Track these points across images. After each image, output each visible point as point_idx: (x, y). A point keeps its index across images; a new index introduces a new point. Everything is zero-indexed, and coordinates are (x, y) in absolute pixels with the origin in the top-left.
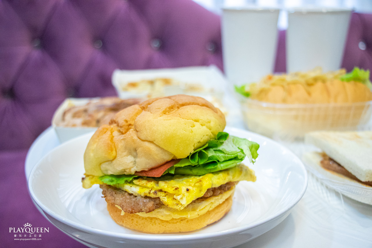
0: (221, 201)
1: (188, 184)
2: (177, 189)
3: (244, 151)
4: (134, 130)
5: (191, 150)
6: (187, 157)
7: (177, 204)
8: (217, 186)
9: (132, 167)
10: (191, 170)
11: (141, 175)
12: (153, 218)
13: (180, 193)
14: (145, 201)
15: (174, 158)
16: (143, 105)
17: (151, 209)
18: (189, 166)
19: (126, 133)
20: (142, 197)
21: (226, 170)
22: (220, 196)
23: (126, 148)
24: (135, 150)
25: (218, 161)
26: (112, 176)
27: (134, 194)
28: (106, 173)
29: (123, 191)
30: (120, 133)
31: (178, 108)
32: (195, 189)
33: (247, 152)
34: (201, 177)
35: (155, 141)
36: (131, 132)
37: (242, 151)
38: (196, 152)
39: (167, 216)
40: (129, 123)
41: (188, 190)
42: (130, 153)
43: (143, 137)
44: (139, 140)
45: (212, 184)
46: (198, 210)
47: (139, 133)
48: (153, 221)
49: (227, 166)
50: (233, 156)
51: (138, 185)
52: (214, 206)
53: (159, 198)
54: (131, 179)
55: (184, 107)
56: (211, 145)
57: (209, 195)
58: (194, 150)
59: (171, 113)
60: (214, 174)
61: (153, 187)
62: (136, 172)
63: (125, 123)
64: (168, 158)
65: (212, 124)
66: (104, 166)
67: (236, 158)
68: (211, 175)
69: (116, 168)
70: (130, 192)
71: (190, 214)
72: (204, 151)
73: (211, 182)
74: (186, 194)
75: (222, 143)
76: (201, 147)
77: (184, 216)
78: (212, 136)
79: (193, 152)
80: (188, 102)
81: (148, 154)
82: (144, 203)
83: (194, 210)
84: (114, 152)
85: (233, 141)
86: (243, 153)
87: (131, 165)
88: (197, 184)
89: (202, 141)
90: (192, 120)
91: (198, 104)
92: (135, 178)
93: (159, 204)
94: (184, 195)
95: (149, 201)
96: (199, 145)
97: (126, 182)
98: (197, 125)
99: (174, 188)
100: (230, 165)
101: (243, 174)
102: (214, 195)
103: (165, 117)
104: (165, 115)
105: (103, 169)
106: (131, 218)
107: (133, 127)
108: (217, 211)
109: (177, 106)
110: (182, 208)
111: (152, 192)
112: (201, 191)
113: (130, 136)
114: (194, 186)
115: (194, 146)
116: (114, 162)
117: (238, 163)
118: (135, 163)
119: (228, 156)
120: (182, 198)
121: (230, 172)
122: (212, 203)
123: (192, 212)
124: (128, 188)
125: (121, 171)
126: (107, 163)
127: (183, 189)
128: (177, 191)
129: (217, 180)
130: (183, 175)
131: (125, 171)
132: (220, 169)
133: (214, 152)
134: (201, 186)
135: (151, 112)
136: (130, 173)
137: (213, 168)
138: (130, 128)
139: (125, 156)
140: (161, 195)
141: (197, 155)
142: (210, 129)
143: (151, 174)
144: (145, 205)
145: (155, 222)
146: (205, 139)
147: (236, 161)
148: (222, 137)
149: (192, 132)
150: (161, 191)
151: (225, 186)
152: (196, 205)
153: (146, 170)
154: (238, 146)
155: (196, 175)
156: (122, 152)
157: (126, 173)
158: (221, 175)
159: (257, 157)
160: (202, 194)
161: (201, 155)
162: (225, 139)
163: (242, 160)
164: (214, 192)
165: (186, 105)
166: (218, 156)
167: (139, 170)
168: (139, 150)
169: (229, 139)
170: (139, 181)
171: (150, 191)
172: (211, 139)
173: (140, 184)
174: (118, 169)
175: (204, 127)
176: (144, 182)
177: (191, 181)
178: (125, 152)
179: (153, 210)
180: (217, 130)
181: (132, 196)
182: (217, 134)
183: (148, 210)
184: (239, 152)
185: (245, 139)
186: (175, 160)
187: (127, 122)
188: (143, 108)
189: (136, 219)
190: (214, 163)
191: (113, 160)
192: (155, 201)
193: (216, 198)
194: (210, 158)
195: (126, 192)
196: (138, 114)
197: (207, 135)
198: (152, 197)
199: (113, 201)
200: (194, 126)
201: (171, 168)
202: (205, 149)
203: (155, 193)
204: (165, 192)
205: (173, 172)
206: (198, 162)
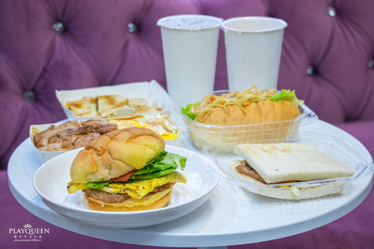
0: (163, 195)
1: (143, 184)
2: (137, 187)
3: (177, 163)
4: (108, 153)
5: (144, 164)
6: (142, 168)
7: (138, 196)
8: (161, 185)
9: (108, 176)
10: (144, 176)
11: (114, 181)
12: (122, 207)
13: (139, 190)
14: (118, 196)
15: (134, 169)
16: (111, 136)
17: (122, 200)
18: (143, 174)
19: (102, 155)
20: (115, 194)
21: (166, 175)
22: (163, 192)
23: (103, 165)
24: (110, 165)
25: (161, 170)
26: (95, 182)
27: (110, 193)
28: (90, 181)
29: (102, 191)
30: (98, 155)
31: (135, 138)
32: (148, 187)
33: (178, 164)
34: (150, 180)
35: (123, 159)
36: (106, 154)
37: (175, 163)
38: (147, 165)
39: (131, 204)
40: (104, 149)
41: (143, 188)
42: (106, 168)
43: (115, 157)
44: (112, 159)
45: (158, 184)
46: (150, 200)
47: (112, 155)
48: (122, 209)
49: (166, 173)
50: (170, 166)
51: (112, 187)
52: (159, 198)
53: (126, 194)
54: (108, 184)
55: (139, 137)
56: (156, 160)
57: (156, 191)
58: (147, 164)
59: (131, 141)
60: (159, 178)
61: (122, 187)
62: (111, 179)
63: (101, 149)
64: (130, 169)
65: (156, 147)
66: (89, 177)
67: (171, 168)
68: (156, 179)
69: (98, 177)
70: (108, 192)
71: (146, 202)
72: (152, 164)
73: (157, 183)
74: (143, 190)
75: (163, 159)
76: (150, 162)
77: (141, 204)
78: (157, 155)
79: (146, 165)
80: (141, 134)
81: (118, 167)
82: (117, 197)
83: (147, 200)
84: (96, 167)
85: (170, 157)
86: (176, 164)
87: (107, 175)
88: (149, 184)
89: (151, 158)
90: (145, 145)
91: (147, 135)
92: (110, 183)
93: (127, 197)
94: (141, 190)
95: (120, 196)
96: (149, 160)
97: (105, 186)
98: (148, 148)
99: (136, 187)
100: (168, 172)
101: (177, 178)
102: (159, 191)
103: (127, 144)
104: (127, 143)
105: (88, 178)
106: (107, 209)
107: (107, 151)
108: (161, 201)
109: (134, 137)
110: (141, 198)
111: (122, 190)
112: (151, 188)
113: (106, 157)
114: (147, 185)
115: (146, 161)
116: (96, 173)
117: (173, 170)
118: (110, 173)
119: (167, 166)
120: (140, 192)
121: (168, 177)
122: (158, 196)
123: (146, 201)
124: (106, 189)
125: (101, 179)
126: (91, 175)
127: (141, 187)
128: (137, 188)
129: (160, 182)
130: (139, 180)
131: (104, 179)
132: (162, 175)
133: (158, 164)
134: (151, 185)
135: (118, 141)
136: (107, 180)
137: (158, 174)
138: (105, 152)
139: (103, 170)
140: (128, 192)
141: (148, 167)
142: (155, 151)
143: (120, 180)
144: (118, 198)
145: (123, 209)
146: (153, 156)
147: (172, 169)
148: (163, 154)
149: (145, 153)
150: (127, 189)
151: (165, 185)
152: (148, 197)
153: (117, 177)
154: (173, 160)
155: (147, 180)
156: (101, 167)
157: (104, 180)
158: (163, 178)
159: (185, 166)
160: (152, 190)
161: (150, 166)
162: (165, 156)
163: (175, 168)
164: (159, 189)
165: (140, 136)
166: (160, 167)
167: (113, 177)
168: (113, 166)
169: (168, 156)
170: (113, 185)
171: (121, 189)
172: (156, 156)
173: (114, 186)
174: (99, 178)
175: (152, 150)
176: (116, 185)
177: (144, 182)
178: (103, 167)
179: (123, 201)
180: (159, 151)
181: (109, 194)
182: (159, 153)
183: (120, 201)
184: (173, 164)
185: (177, 155)
186: (135, 171)
187: (102, 148)
188: (112, 138)
189: (111, 209)
190: (158, 171)
191: (95, 172)
192: (124, 196)
193: (161, 193)
194: (156, 168)
195: (104, 192)
196: (109, 142)
197: (154, 154)
198: (122, 193)
199: (97, 198)
200: (145, 149)
201: (133, 176)
202: (153, 163)
203: (124, 190)
204: (130, 190)
205: (133, 178)
206: (149, 171)
